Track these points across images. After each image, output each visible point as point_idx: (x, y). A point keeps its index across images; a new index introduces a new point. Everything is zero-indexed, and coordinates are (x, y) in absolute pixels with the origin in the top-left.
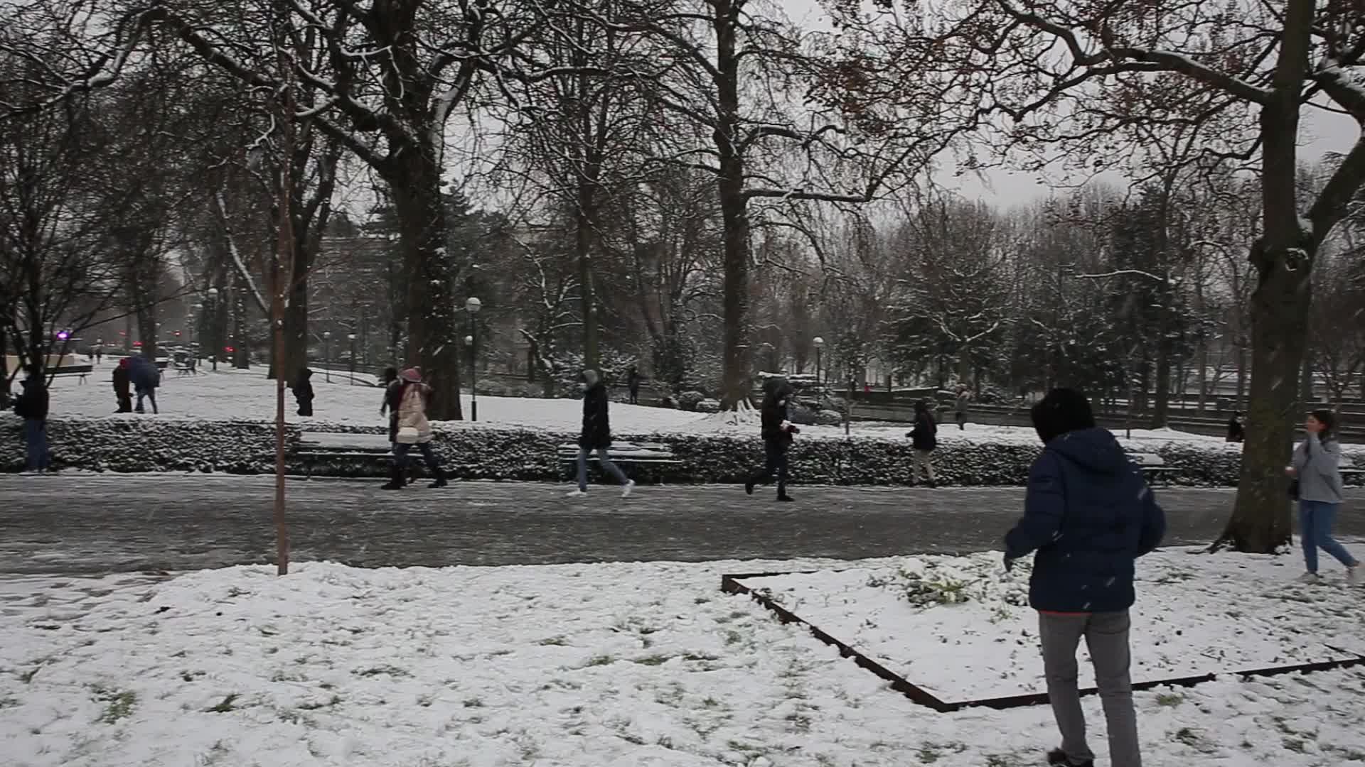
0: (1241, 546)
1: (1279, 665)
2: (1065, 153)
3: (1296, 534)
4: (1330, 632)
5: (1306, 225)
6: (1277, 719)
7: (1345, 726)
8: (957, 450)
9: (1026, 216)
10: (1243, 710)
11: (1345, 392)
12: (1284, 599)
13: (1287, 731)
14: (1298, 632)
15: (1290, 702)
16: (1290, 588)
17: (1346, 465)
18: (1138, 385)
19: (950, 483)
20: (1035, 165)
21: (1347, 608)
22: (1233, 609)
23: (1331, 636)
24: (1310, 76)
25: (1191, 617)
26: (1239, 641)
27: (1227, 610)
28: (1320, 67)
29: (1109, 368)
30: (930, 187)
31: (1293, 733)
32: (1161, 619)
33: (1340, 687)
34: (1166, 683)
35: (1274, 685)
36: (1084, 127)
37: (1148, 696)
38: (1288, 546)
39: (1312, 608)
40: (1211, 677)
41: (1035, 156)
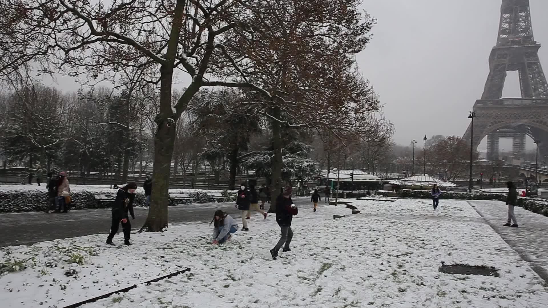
0: (150, 230)
1: (160, 276)
2: (87, 71)
3: (169, 223)
4: (178, 260)
5: (174, 110)
6: (159, 299)
7: (182, 296)
8: (34, 195)
9: (74, 96)
10: (146, 298)
11: (187, 171)
12: (164, 249)
13: (162, 303)
14: (167, 262)
15: (163, 291)
16: (166, 244)
17: (186, 196)
18: (117, 167)
19: (31, 211)
20: (74, 74)
21: (184, 249)
22: (145, 256)
23: (179, 261)
24: (177, 58)
25: (129, 262)
26: (147, 269)
27: (143, 257)
28: (181, 55)
29: (106, 161)
30: (28, 78)
31: (164, 303)
32: (117, 264)
33: (180, 281)
34: (116, 292)
35: (158, 285)
36: (96, 62)
37: (109, 300)
38: (166, 228)
39: (173, 251)
40: (135, 286)
41: (75, 69)
